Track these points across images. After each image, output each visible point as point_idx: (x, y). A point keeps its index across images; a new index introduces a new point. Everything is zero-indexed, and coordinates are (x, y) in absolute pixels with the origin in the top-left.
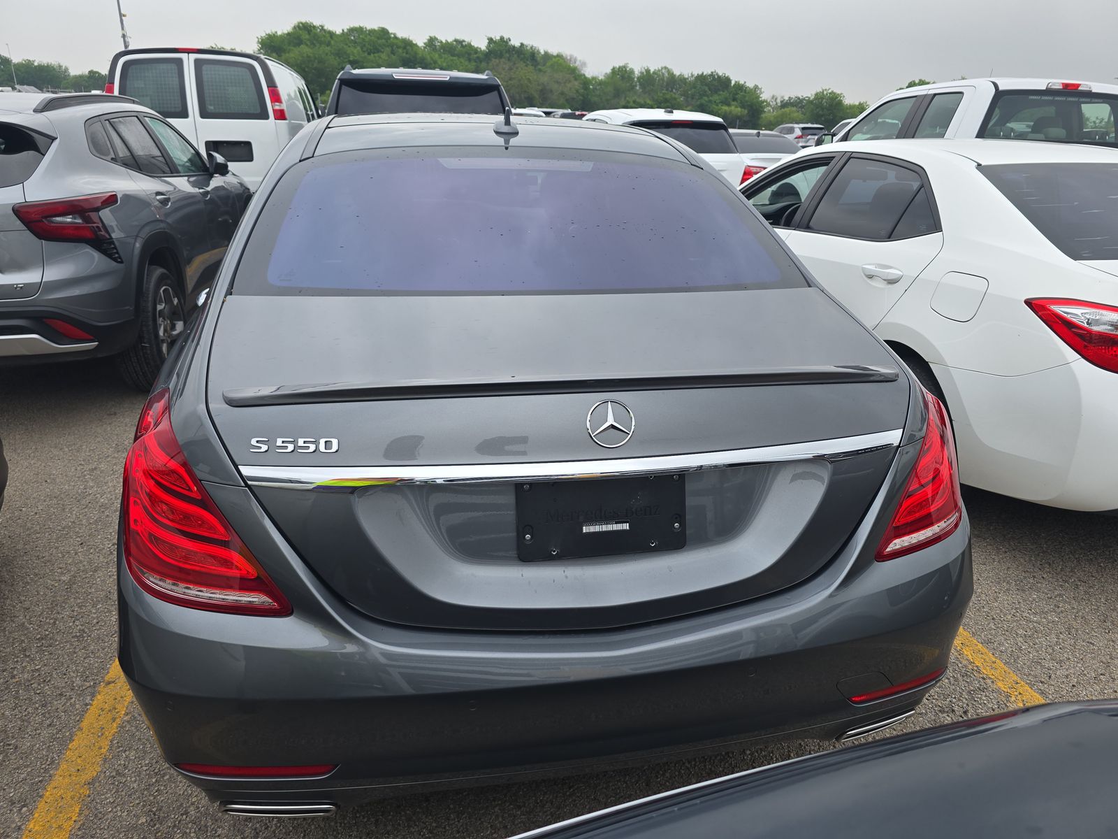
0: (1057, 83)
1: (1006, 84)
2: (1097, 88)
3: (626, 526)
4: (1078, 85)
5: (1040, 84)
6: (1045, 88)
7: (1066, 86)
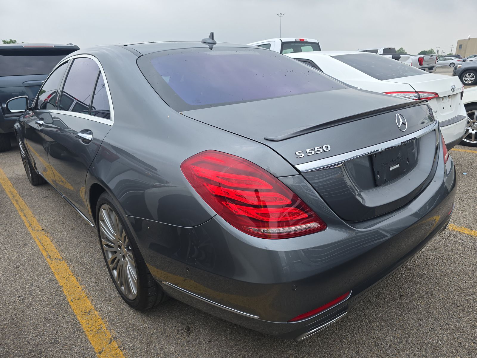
0: (298, 39)
1: (284, 40)
2: (309, 40)
3: (398, 165)
4: (304, 39)
5: (293, 39)
6: (295, 41)
7: (300, 40)
